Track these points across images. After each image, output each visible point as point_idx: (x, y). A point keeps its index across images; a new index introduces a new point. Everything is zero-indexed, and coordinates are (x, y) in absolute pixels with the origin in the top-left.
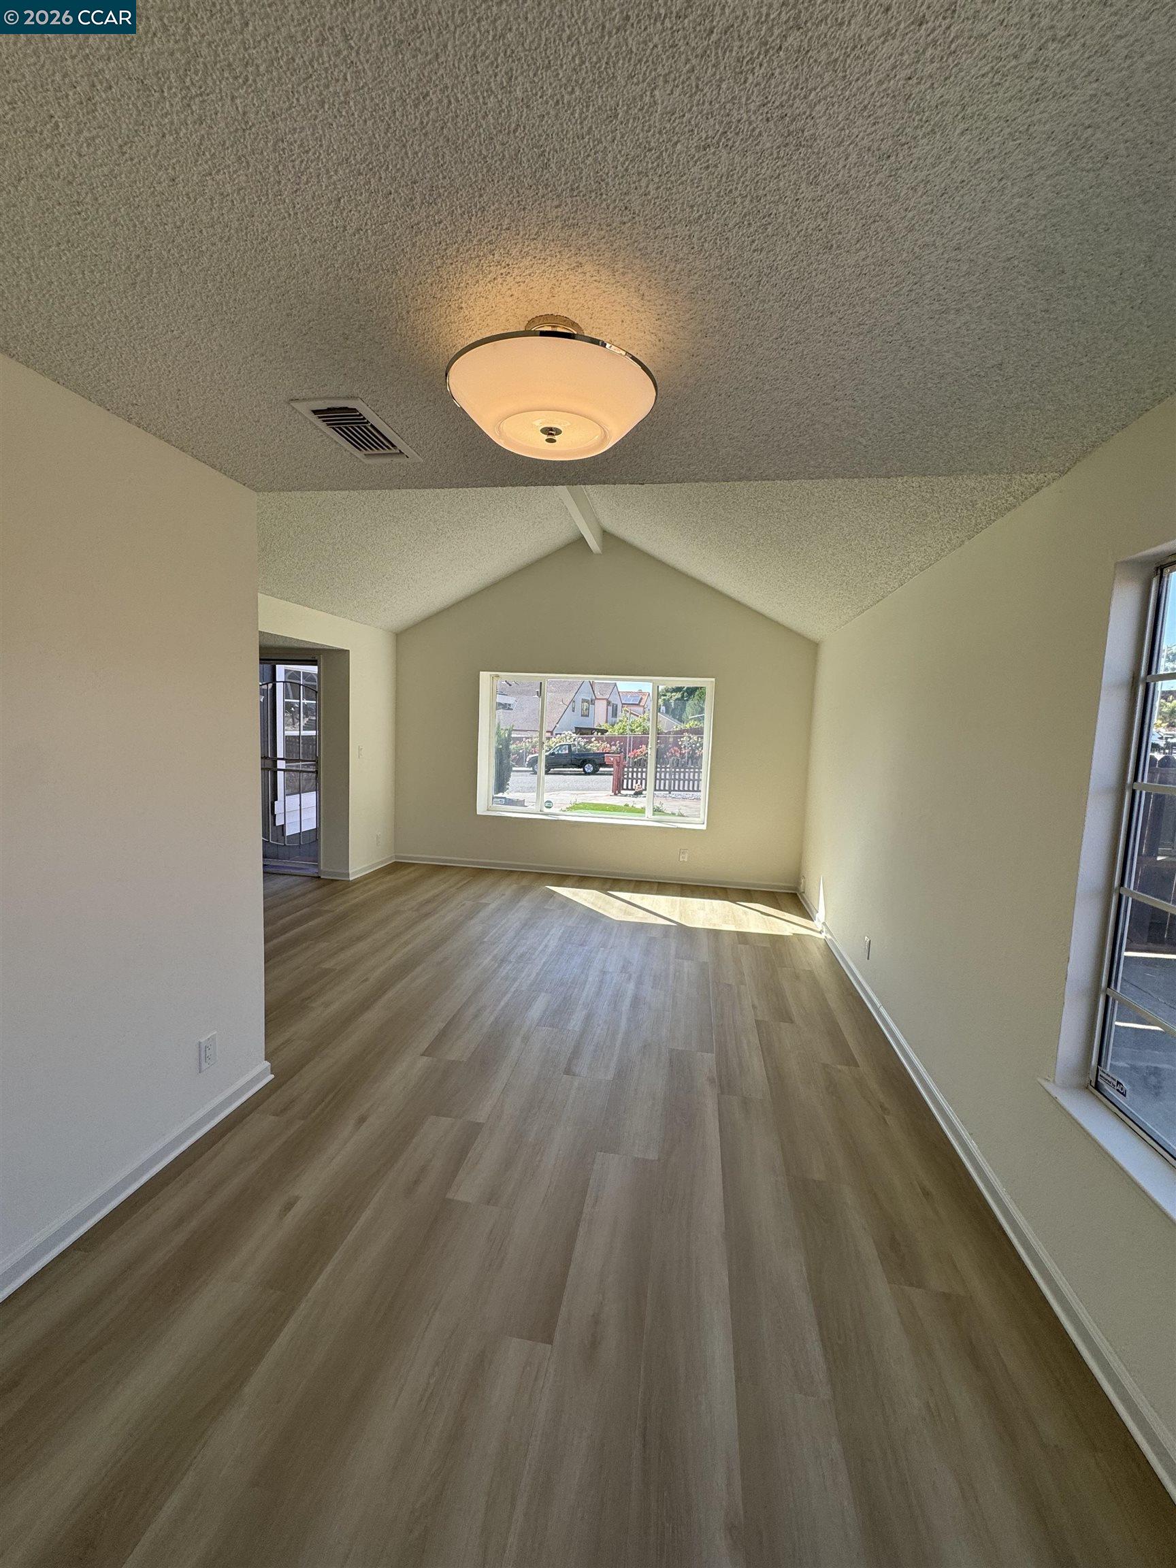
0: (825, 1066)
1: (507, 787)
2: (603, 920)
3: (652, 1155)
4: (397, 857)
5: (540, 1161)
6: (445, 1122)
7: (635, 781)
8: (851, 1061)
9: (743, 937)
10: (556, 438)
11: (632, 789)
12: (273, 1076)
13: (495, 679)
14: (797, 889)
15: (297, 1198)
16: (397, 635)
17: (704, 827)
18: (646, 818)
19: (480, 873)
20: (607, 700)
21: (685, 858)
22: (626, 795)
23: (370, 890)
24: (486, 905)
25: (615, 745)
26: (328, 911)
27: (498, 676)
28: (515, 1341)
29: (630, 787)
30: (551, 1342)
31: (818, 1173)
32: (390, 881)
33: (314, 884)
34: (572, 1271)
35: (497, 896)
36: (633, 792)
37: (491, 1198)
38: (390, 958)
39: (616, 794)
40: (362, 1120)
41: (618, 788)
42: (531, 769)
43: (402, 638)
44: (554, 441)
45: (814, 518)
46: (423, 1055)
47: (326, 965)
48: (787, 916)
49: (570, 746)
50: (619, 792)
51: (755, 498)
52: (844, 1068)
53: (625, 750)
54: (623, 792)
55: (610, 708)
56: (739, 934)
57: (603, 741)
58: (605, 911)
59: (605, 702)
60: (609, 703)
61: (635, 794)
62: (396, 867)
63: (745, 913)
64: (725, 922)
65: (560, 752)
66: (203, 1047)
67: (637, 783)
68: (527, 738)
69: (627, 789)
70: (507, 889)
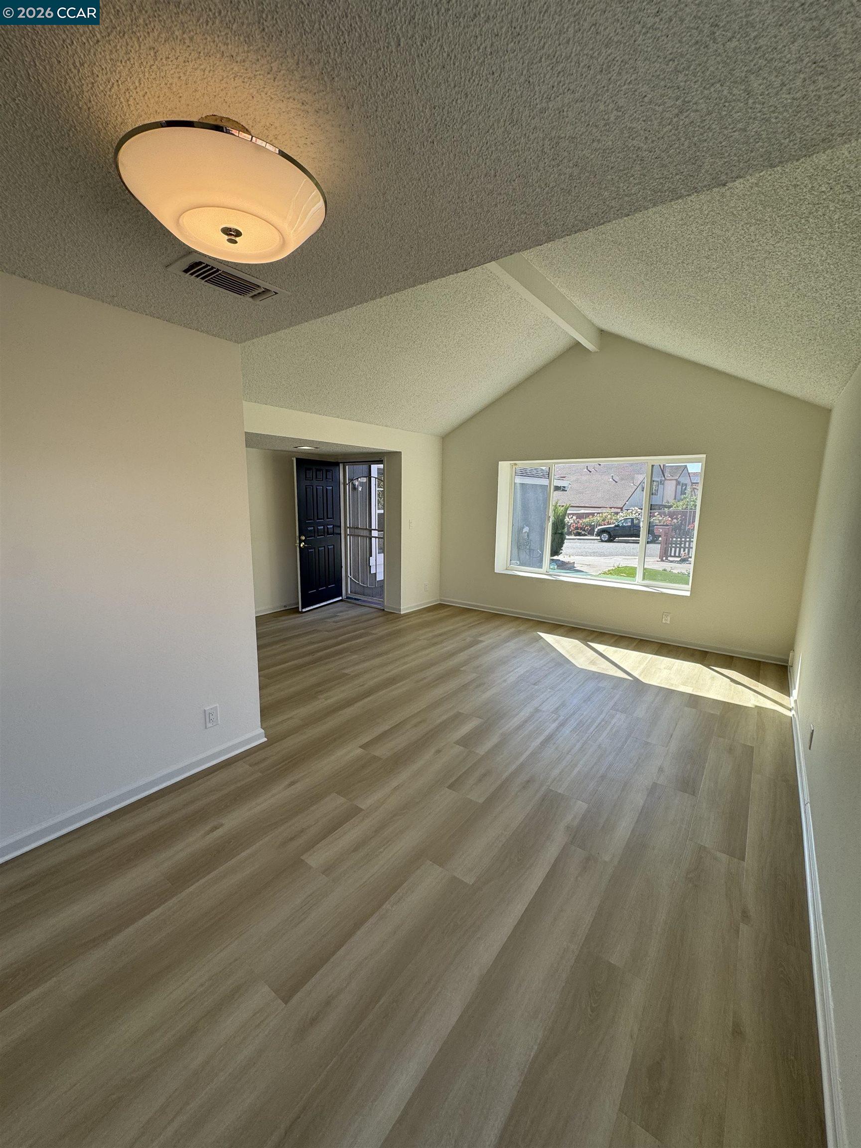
0: (702, 849)
1: (561, 551)
2: (568, 666)
3: (470, 880)
4: (441, 600)
5: (381, 852)
6: (342, 800)
7: (682, 549)
8: (737, 851)
9: (694, 700)
10: (237, 239)
11: (679, 556)
12: (266, 739)
13: (514, 467)
14: (787, 661)
15: (222, 825)
16: (443, 438)
17: (688, 594)
18: (636, 583)
19: (494, 616)
20: (676, 480)
21: (667, 620)
22: (671, 562)
23: (411, 621)
24: (481, 641)
25: (677, 519)
26: (373, 634)
27: (516, 464)
28: (266, 989)
29: (677, 555)
30: (286, 1003)
31: (617, 956)
32: (428, 617)
33: (380, 614)
34: (342, 952)
35: (493, 636)
36: (678, 559)
37: (328, 869)
38: (389, 672)
39: (662, 560)
40: (292, 783)
41: (664, 555)
42: (599, 538)
43: (446, 439)
44: (235, 242)
45: (746, 268)
46: (360, 747)
47: (346, 671)
48: (761, 687)
49: (632, 519)
50: (667, 559)
51: (683, 262)
52: (724, 857)
53: (685, 523)
54: (669, 558)
55: (679, 487)
56: (691, 696)
57: (665, 516)
58: (574, 658)
59: (674, 482)
60: (678, 483)
61: (680, 561)
62: (440, 606)
63: (713, 678)
64: (684, 684)
65: (624, 524)
66: (207, 713)
67: (684, 551)
68: (598, 513)
69: (675, 556)
70: (505, 631)
